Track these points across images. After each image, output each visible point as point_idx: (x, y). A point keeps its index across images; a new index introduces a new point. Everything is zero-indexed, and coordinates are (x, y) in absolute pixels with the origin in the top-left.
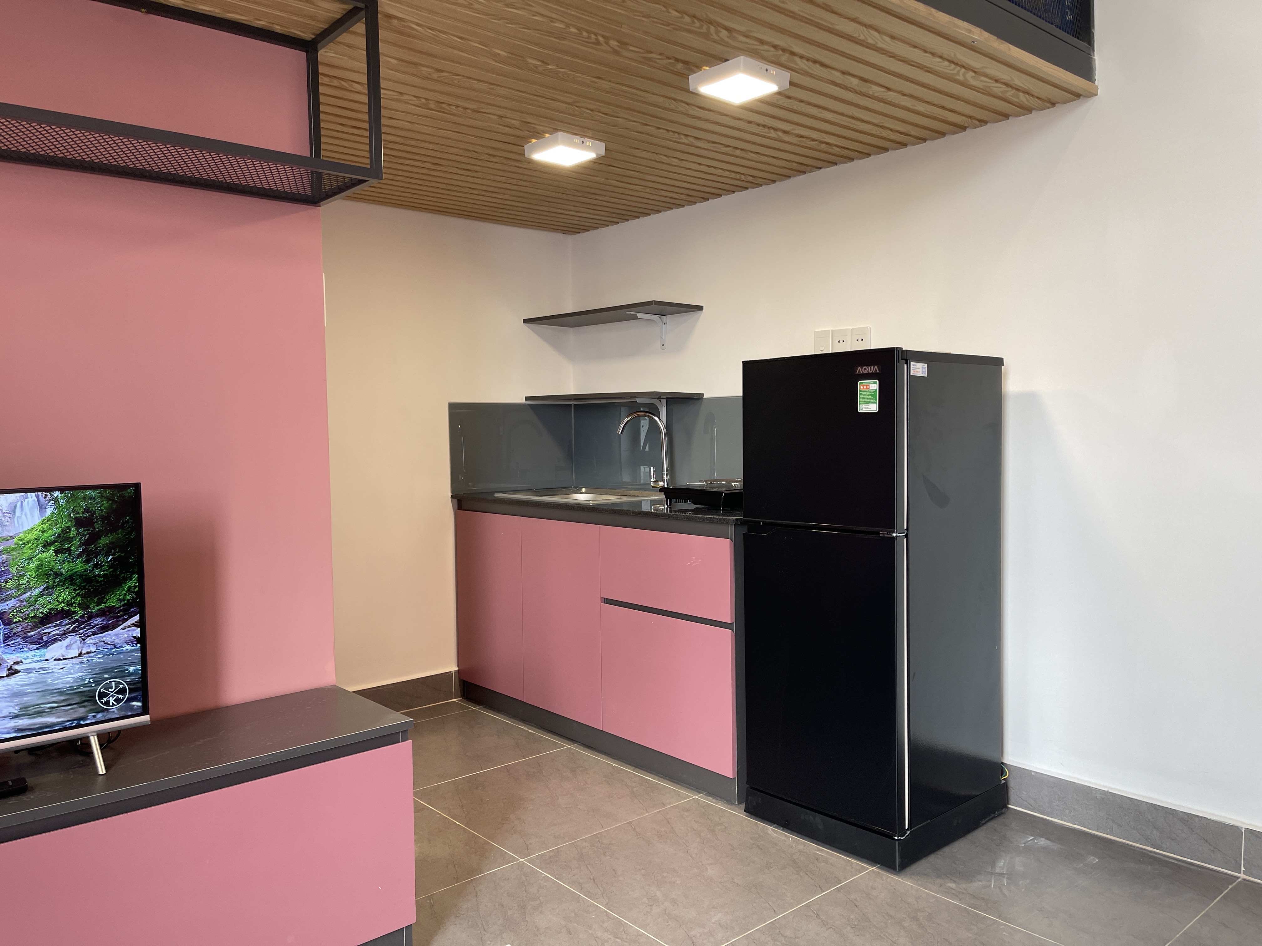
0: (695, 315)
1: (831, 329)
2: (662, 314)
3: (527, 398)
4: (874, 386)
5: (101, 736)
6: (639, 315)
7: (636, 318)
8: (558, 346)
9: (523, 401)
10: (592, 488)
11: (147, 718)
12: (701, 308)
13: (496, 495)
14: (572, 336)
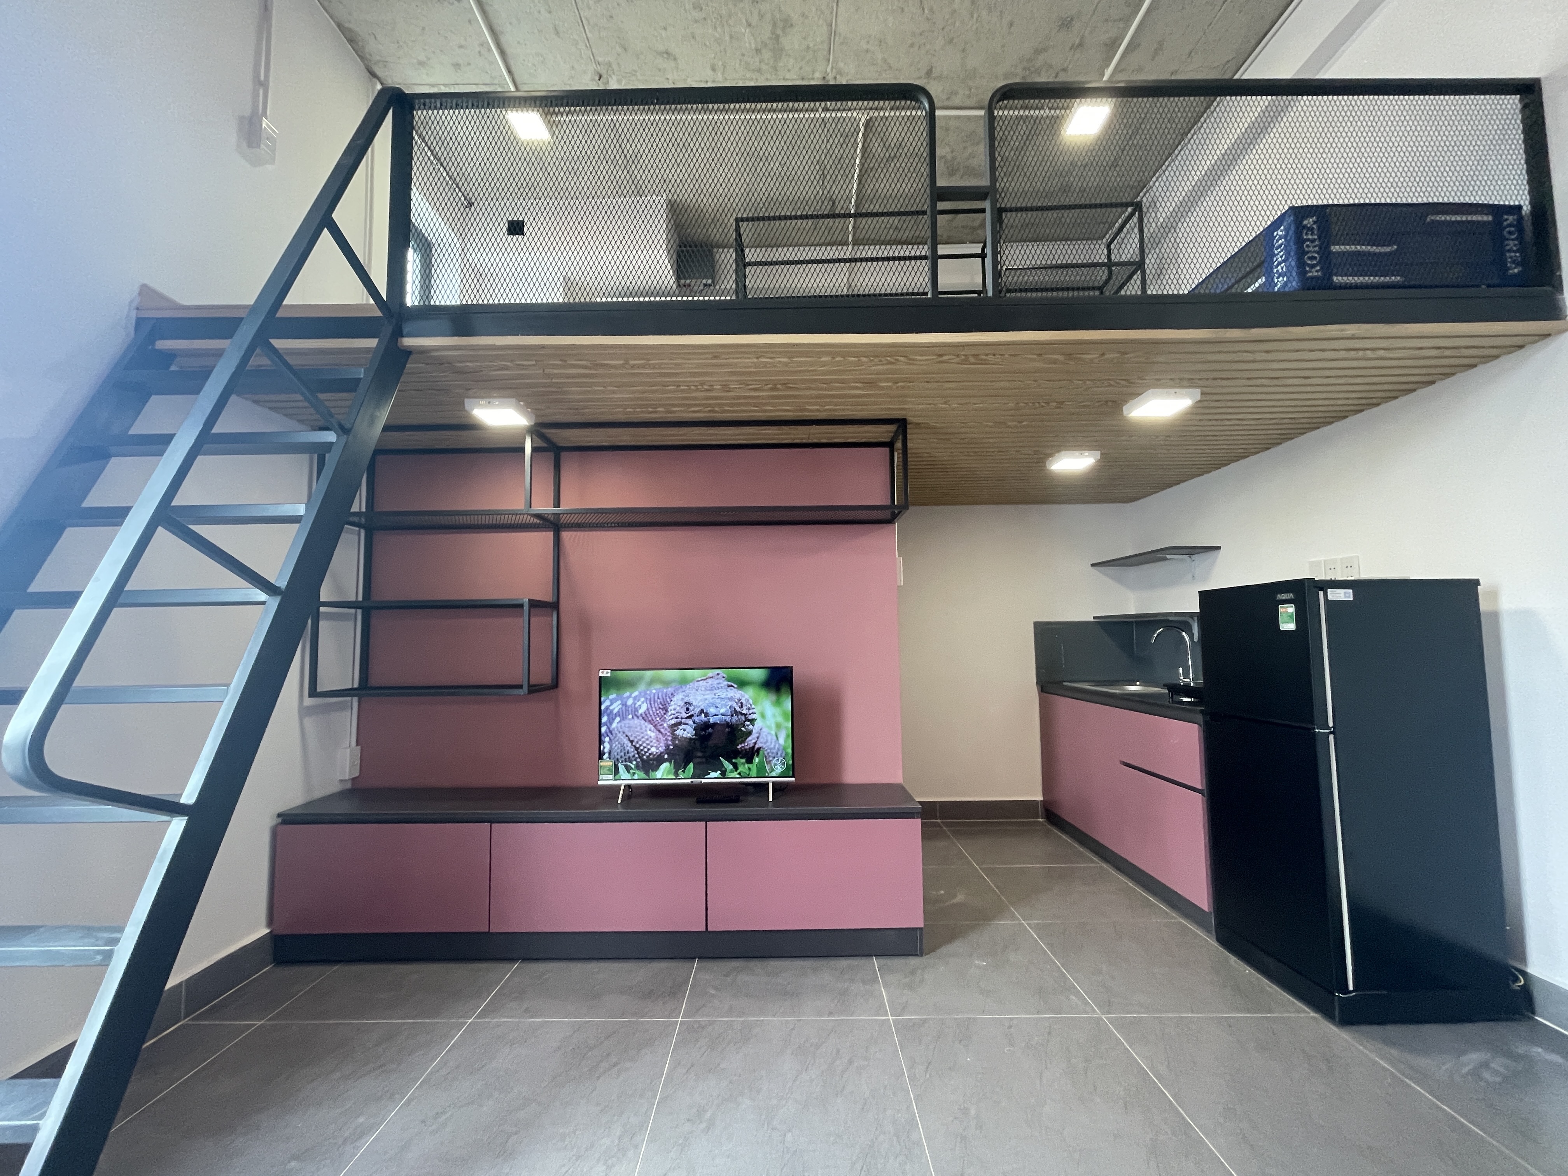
0: (1213, 553)
1: (1322, 558)
2: (1190, 554)
3: (1095, 618)
4: (1291, 609)
5: (774, 783)
6: (1168, 557)
7: (1166, 559)
8: (1119, 580)
9: (1092, 619)
10: (1145, 683)
11: (793, 779)
12: (1219, 548)
13: (1066, 684)
14: (1132, 573)
